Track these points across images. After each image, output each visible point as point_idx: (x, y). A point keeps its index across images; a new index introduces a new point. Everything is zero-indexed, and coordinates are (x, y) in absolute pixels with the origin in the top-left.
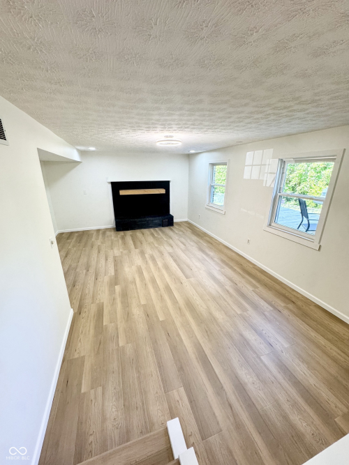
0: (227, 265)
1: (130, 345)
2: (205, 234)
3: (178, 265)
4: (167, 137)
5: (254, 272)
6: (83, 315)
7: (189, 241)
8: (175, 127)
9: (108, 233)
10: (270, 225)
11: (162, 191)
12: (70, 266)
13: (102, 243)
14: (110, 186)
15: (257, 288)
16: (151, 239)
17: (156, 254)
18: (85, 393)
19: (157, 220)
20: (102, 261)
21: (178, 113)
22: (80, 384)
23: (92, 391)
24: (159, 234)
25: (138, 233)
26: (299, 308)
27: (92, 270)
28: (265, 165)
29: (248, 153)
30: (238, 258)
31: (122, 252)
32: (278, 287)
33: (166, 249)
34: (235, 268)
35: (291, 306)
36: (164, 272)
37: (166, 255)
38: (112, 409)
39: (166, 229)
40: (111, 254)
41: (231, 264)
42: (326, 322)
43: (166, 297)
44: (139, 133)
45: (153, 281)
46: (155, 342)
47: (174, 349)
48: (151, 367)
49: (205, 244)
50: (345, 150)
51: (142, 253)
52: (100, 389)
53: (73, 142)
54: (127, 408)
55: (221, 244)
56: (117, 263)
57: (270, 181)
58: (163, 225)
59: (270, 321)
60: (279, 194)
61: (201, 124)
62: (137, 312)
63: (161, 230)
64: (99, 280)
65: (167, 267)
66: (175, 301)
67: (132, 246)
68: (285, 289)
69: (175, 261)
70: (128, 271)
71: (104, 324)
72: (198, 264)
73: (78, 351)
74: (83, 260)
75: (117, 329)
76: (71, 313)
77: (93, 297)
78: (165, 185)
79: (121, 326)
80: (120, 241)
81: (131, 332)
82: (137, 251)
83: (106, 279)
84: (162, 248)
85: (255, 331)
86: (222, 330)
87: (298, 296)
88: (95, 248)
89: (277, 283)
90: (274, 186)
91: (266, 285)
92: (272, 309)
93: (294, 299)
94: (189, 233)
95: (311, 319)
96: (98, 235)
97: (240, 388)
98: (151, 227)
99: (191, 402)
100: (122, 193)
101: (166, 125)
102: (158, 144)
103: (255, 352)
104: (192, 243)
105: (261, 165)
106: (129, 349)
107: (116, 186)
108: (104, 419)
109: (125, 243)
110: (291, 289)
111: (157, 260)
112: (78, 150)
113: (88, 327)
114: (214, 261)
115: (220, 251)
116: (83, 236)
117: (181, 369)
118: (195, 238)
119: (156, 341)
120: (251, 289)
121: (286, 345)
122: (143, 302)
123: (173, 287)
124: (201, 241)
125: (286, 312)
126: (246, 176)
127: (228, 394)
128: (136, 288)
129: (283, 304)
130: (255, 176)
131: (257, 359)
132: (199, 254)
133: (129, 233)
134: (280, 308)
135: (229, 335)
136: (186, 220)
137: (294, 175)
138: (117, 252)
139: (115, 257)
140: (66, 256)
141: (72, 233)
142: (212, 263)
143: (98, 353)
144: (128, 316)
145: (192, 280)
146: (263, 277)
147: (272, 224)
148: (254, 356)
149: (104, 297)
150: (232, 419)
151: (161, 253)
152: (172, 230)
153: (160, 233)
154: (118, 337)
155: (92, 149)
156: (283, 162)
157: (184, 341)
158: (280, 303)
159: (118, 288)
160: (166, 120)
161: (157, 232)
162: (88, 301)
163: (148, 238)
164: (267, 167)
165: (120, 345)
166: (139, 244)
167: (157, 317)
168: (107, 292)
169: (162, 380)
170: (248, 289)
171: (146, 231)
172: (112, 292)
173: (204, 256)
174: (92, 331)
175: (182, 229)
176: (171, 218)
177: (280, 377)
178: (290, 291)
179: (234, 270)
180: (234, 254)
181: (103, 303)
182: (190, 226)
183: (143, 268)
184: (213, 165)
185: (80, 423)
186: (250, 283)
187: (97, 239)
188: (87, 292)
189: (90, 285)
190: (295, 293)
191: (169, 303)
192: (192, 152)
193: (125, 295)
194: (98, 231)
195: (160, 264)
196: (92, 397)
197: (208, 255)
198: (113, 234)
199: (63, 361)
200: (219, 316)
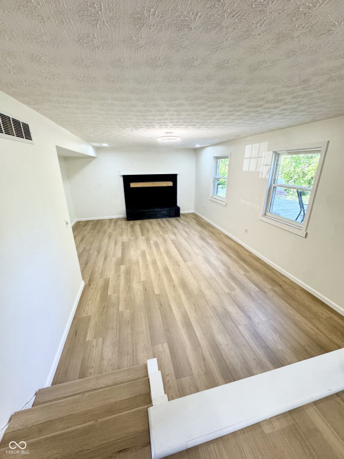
0: (224, 251)
1: (128, 310)
2: (209, 225)
3: (179, 251)
4: (167, 133)
5: (249, 259)
6: (92, 286)
7: (192, 231)
8: (170, 125)
9: (119, 222)
10: (265, 215)
11: (170, 184)
12: (84, 248)
13: (113, 230)
14: (122, 179)
15: (249, 272)
16: (157, 228)
17: (160, 241)
18: (89, 341)
19: (164, 211)
20: (112, 245)
21: (167, 113)
22: (85, 335)
23: (95, 340)
24: (165, 224)
25: (146, 223)
26: (284, 290)
27: (102, 253)
28: (261, 157)
29: (247, 146)
30: (236, 246)
31: (129, 239)
32: (269, 272)
33: (170, 237)
34: (232, 255)
35: (277, 289)
36: (165, 256)
37: (169, 242)
38: (109, 353)
39: (173, 220)
40: (120, 240)
41: (229, 251)
42: (307, 303)
43: (164, 277)
44: (141, 130)
45: (154, 262)
46: (148, 309)
47: (164, 316)
48: (143, 326)
49: (207, 234)
50: (329, 142)
51: (148, 240)
52: (100, 340)
53: (88, 140)
54: (120, 353)
55: (221, 233)
56: (125, 247)
57: (265, 173)
58: (170, 216)
59: (254, 300)
60: (273, 185)
61: (192, 122)
62: (137, 287)
63: (168, 221)
64: (108, 260)
65: (168, 252)
66: (170, 280)
67: (140, 234)
68: (275, 274)
69: (176, 247)
70: (134, 254)
71: (109, 294)
72: (197, 251)
73: (86, 312)
74: (96, 244)
75: (119, 298)
76: (82, 284)
77: (101, 274)
78: (173, 178)
79: (122, 296)
80: (129, 229)
81: (130, 302)
82: (144, 237)
83: (114, 260)
84: (166, 236)
85: (239, 307)
86: (208, 304)
87: (286, 280)
88: (107, 234)
89: (269, 270)
90: (269, 177)
91: (257, 270)
92: (257, 289)
93: (281, 283)
94: (193, 223)
95: (294, 300)
96: (110, 224)
97: (215, 347)
98: (158, 217)
99: (171, 354)
100: (133, 185)
101: (162, 124)
102: (160, 140)
103: (234, 323)
104: (194, 232)
105: (258, 158)
106: (127, 313)
107: (127, 179)
108: (102, 359)
109: (133, 230)
110: (281, 274)
111: (160, 246)
112: (94, 147)
113: (95, 297)
114: (212, 248)
115: (221, 240)
116: (97, 225)
117: (167, 330)
118: (199, 228)
119: (150, 309)
120: (242, 273)
121: (264, 319)
122: (143, 279)
123: (170, 269)
124: (204, 231)
125: (271, 294)
126: (245, 168)
127: (204, 350)
128: (139, 268)
129: (270, 287)
130: (252, 169)
131: (235, 329)
132: (200, 242)
133: (138, 222)
134: (266, 290)
135: (214, 309)
136: (193, 211)
137: (310, 168)
138: (125, 238)
139: (123, 243)
140: (82, 241)
141: (88, 222)
142: (211, 250)
143: (102, 315)
144: (129, 288)
145: (190, 263)
146: (256, 263)
147: (267, 214)
148: (233, 325)
149: (110, 274)
150: (203, 368)
151: (165, 240)
152: (178, 220)
153: (167, 223)
154: (119, 304)
155: (105, 145)
156: (277, 155)
157: (174, 311)
158: (267, 286)
159: (123, 268)
160: (160, 119)
161: (164, 222)
162: (97, 276)
163: (154, 227)
164: (263, 159)
165: (120, 310)
166: (145, 231)
167: (153, 291)
168: (113, 270)
169: (151, 337)
170: (240, 273)
171: (154, 221)
172: (117, 270)
173: (204, 244)
174: (98, 299)
175: (188, 220)
176: (178, 209)
177: (251, 342)
178: (280, 276)
179: (230, 257)
180: (233, 243)
181: (109, 279)
182: (196, 218)
183: (147, 252)
184: (217, 158)
185: (84, 360)
186: (242, 268)
187: (109, 227)
188: (97, 269)
189: (100, 264)
190: (284, 279)
191: (165, 281)
192: (198, 146)
193: (128, 273)
194: (111, 220)
195: (162, 249)
196: (94, 344)
197: (207, 243)
198: (124, 223)
199: (74, 319)
200: (208, 293)
